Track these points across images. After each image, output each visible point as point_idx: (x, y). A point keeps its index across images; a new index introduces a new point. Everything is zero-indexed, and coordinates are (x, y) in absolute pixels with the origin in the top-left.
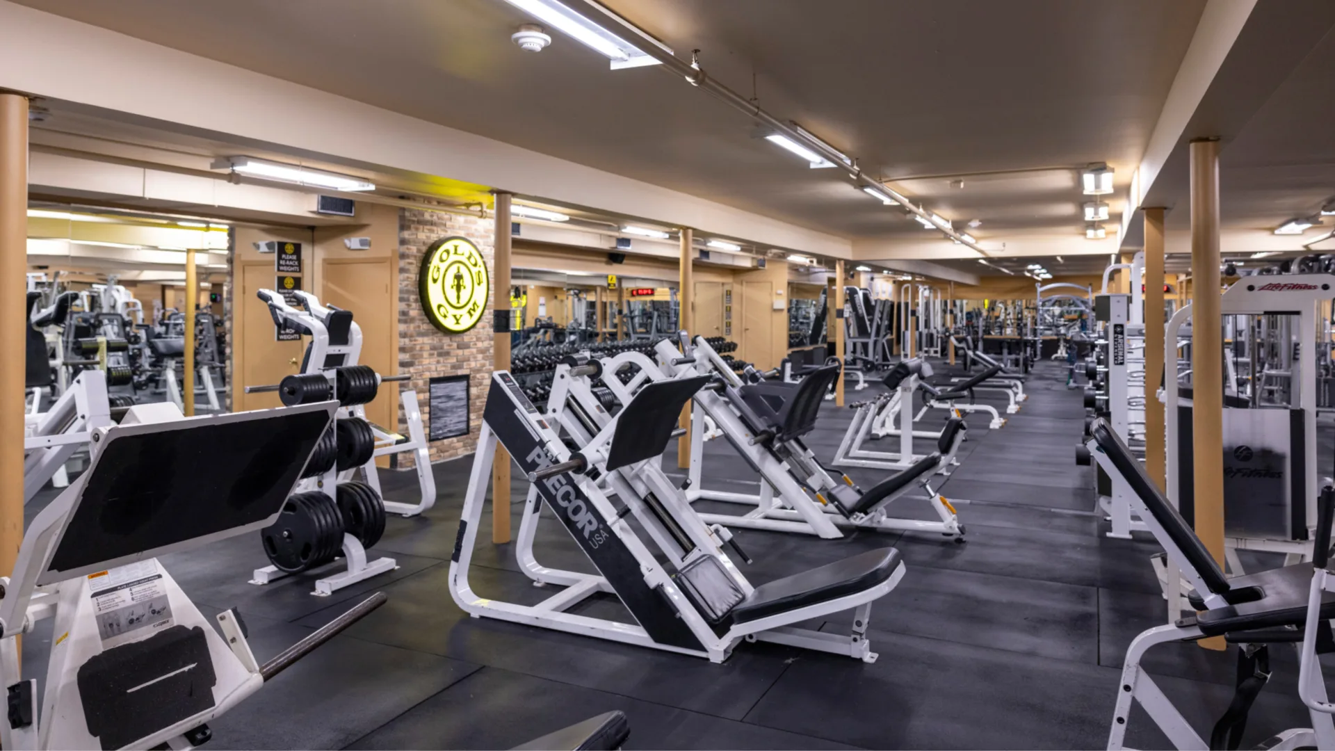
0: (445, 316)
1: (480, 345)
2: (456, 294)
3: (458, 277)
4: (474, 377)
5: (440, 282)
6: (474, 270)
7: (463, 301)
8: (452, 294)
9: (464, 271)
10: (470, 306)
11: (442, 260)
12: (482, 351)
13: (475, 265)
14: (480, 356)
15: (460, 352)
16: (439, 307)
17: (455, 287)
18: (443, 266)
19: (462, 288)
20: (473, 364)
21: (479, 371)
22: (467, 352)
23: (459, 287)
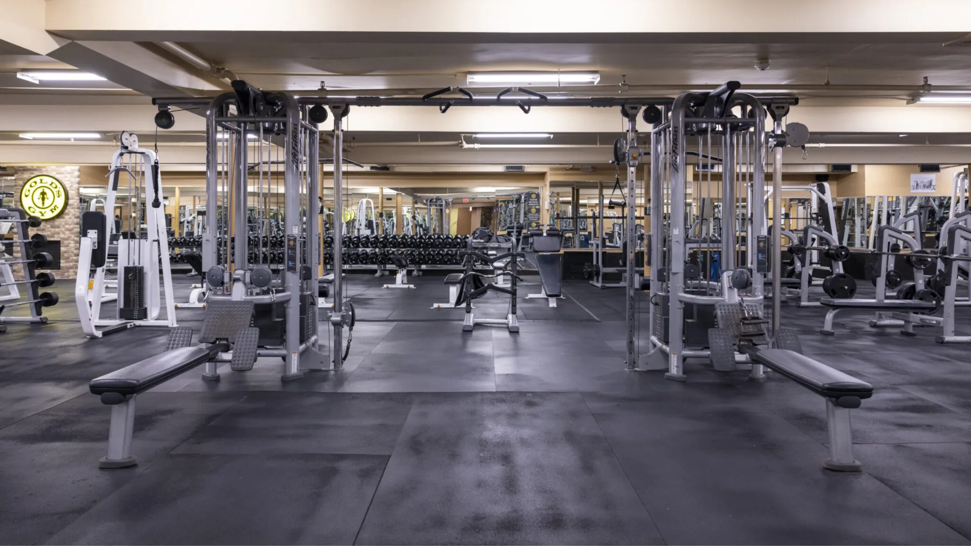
0: (34, 212)
1: (67, 226)
2: (41, 202)
3: (43, 194)
4: (63, 242)
5: (30, 197)
6: (54, 190)
7: (46, 205)
8: (39, 203)
9: (46, 190)
10: (52, 207)
11: (31, 186)
12: (70, 230)
13: (56, 187)
14: (67, 232)
15: (53, 230)
16: (30, 208)
17: (41, 199)
18: (32, 190)
19: (46, 199)
20: (62, 236)
21: (66, 239)
22: (57, 230)
23: (43, 199)
